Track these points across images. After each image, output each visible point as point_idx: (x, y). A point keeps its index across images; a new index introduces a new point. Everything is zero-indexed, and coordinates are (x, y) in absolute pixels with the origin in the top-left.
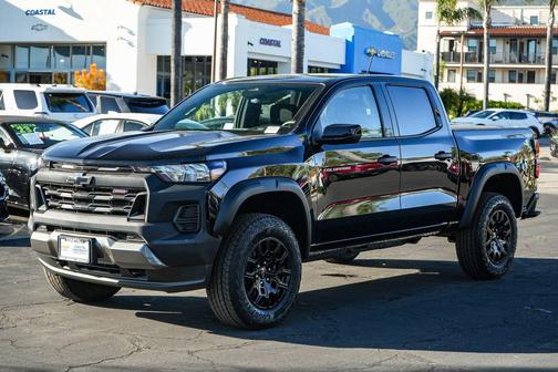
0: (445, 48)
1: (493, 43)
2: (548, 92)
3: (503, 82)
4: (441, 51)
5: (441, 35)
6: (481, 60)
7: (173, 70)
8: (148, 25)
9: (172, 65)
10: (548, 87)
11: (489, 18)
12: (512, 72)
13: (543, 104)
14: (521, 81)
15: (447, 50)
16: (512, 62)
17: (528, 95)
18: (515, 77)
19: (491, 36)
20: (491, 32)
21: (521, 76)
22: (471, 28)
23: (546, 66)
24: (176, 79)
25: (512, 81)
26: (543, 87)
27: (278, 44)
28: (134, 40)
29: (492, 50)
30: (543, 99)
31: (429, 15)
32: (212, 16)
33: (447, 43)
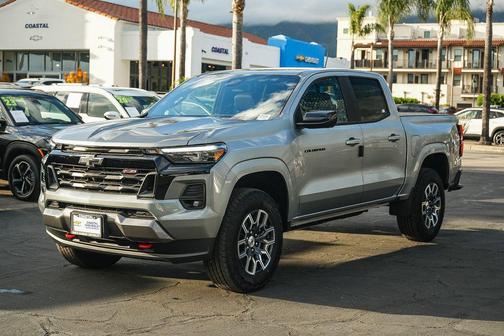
0: (358, 56)
1: (396, 52)
2: (438, 91)
3: (403, 83)
4: (355, 58)
5: (356, 47)
6: (386, 66)
7: (140, 71)
8: (122, 35)
9: (140, 67)
10: (439, 86)
11: (392, 33)
12: (410, 75)
13: (434, 100)
14: (417, 82)
15: (360, 58)
16: (410, 67)
17: (423, 93)
18: (413, 79)
19: (394, 48)
20: (394, 44)
21: (417, 78)
22: (379, 41)
23: (437, 70)
24: (143, 79)
25: (410, 82)
26: (435, 87)
27: (226, 52)
28: (112, 45)
29: (395, 58)
30: (435, 95)
31: (345, 31)
32: (172, 29)
33: (360, 53)
